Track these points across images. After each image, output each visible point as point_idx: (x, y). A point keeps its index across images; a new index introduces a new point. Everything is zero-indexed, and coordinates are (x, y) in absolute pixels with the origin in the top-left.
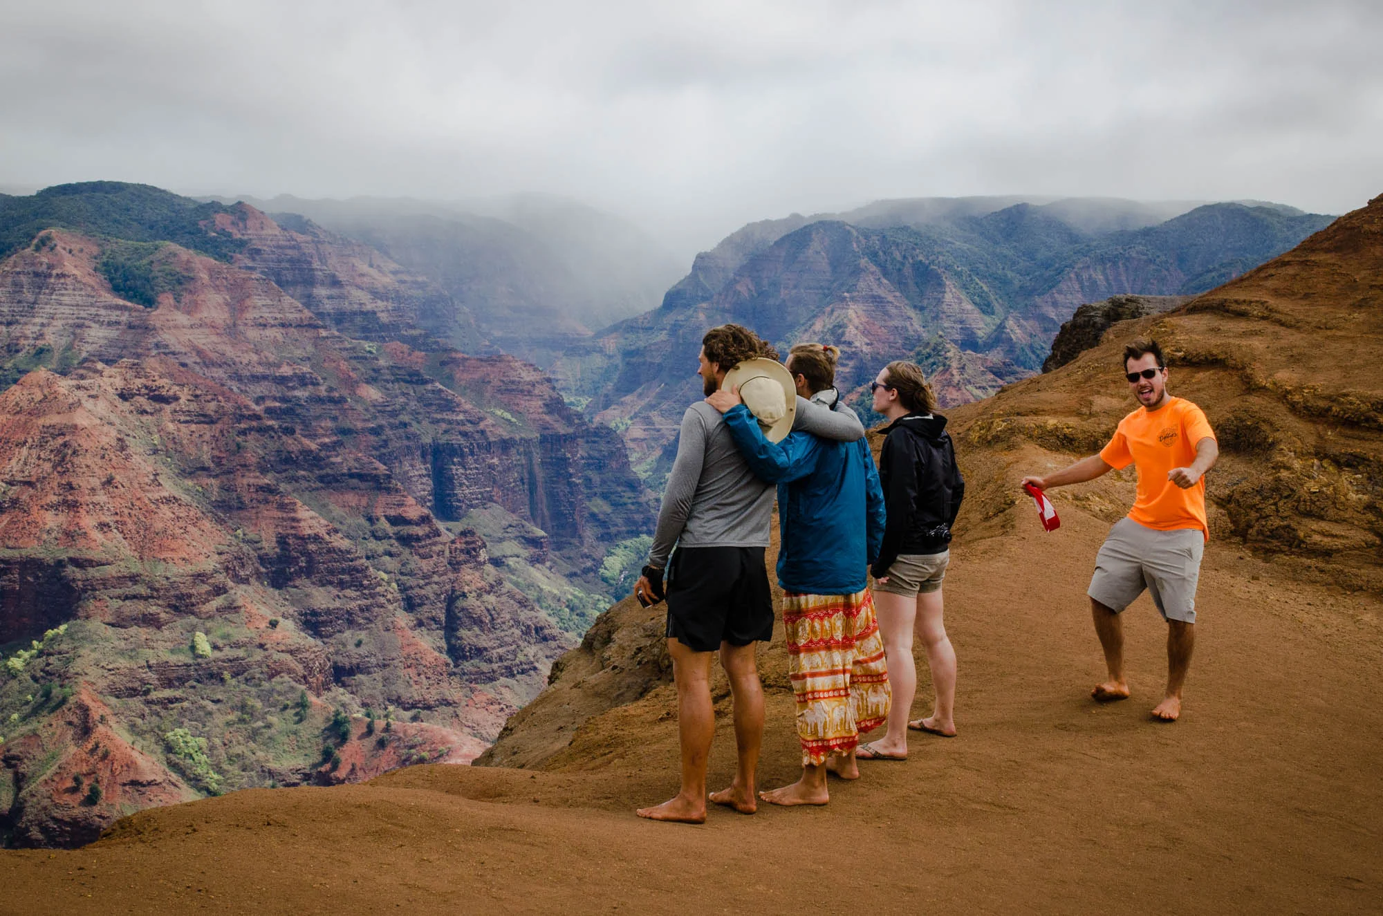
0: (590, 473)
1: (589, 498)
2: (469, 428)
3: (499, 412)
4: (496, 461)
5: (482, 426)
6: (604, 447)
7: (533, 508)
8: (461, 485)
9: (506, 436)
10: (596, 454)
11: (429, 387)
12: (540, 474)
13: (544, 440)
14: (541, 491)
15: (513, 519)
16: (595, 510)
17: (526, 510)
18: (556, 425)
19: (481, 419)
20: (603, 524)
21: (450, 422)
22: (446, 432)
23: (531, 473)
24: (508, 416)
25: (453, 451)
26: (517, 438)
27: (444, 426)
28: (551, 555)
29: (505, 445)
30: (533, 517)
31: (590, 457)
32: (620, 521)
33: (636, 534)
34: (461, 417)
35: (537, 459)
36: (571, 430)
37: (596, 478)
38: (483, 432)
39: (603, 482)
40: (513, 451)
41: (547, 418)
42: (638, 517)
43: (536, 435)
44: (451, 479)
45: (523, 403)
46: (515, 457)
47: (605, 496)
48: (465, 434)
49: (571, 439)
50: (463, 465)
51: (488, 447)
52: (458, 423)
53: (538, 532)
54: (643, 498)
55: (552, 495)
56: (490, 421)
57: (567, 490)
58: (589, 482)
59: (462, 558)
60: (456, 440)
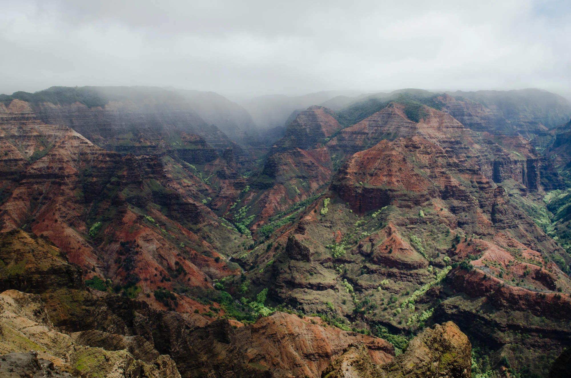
0: (542, 171)
1: (542, 178)
2: (505, 157)
3: (515, 152)
4: (513, 166)
5: (509, 156)
6: (547, 163)
7: (523, 181)
8: (502, 173)
9: (516, 159)
10: (544, 165)
11: (494, 145)
12: (526, 171)
13: (528, 161)
14: (526, 175)
15: (517, 183)
17: (521, 181)
18: (532, 156)
19: (509, 154)
20: (545, 185)
21: (499, 155)
22: (498, 158)
23: (523, 170)
24: (518, 154)
25: (500, 163)
26: (520, 160)
27: (498, 156)
28: (528, 194)
29: (516, 162)
30: (523, 183)
31: (543, 166)
32: (551, 185)
33: (555, 189)
34: (503, 154)
35: (525, 166)
36: (536, 158)
37: (544, 172)
38: (509, 158)
39: (546, 173)
40: (518, 163)
41: (529, 154)
42: (557, 184)
43: (525, 159)
44: (499, 171)
45: (522, 150)
46: (519, 165)
47: (547, 178)
48: (504, 159)
49: (536, 161)
50: (503, 167)
51: (510, 162)
52: (502, 155)
53: (524, 187)
54: (559, 179)
55: (529, 177)
56: (512, 155)
57: (534, 175)
58: (541, 173)
59: (498, 194)
60: (501, 160)
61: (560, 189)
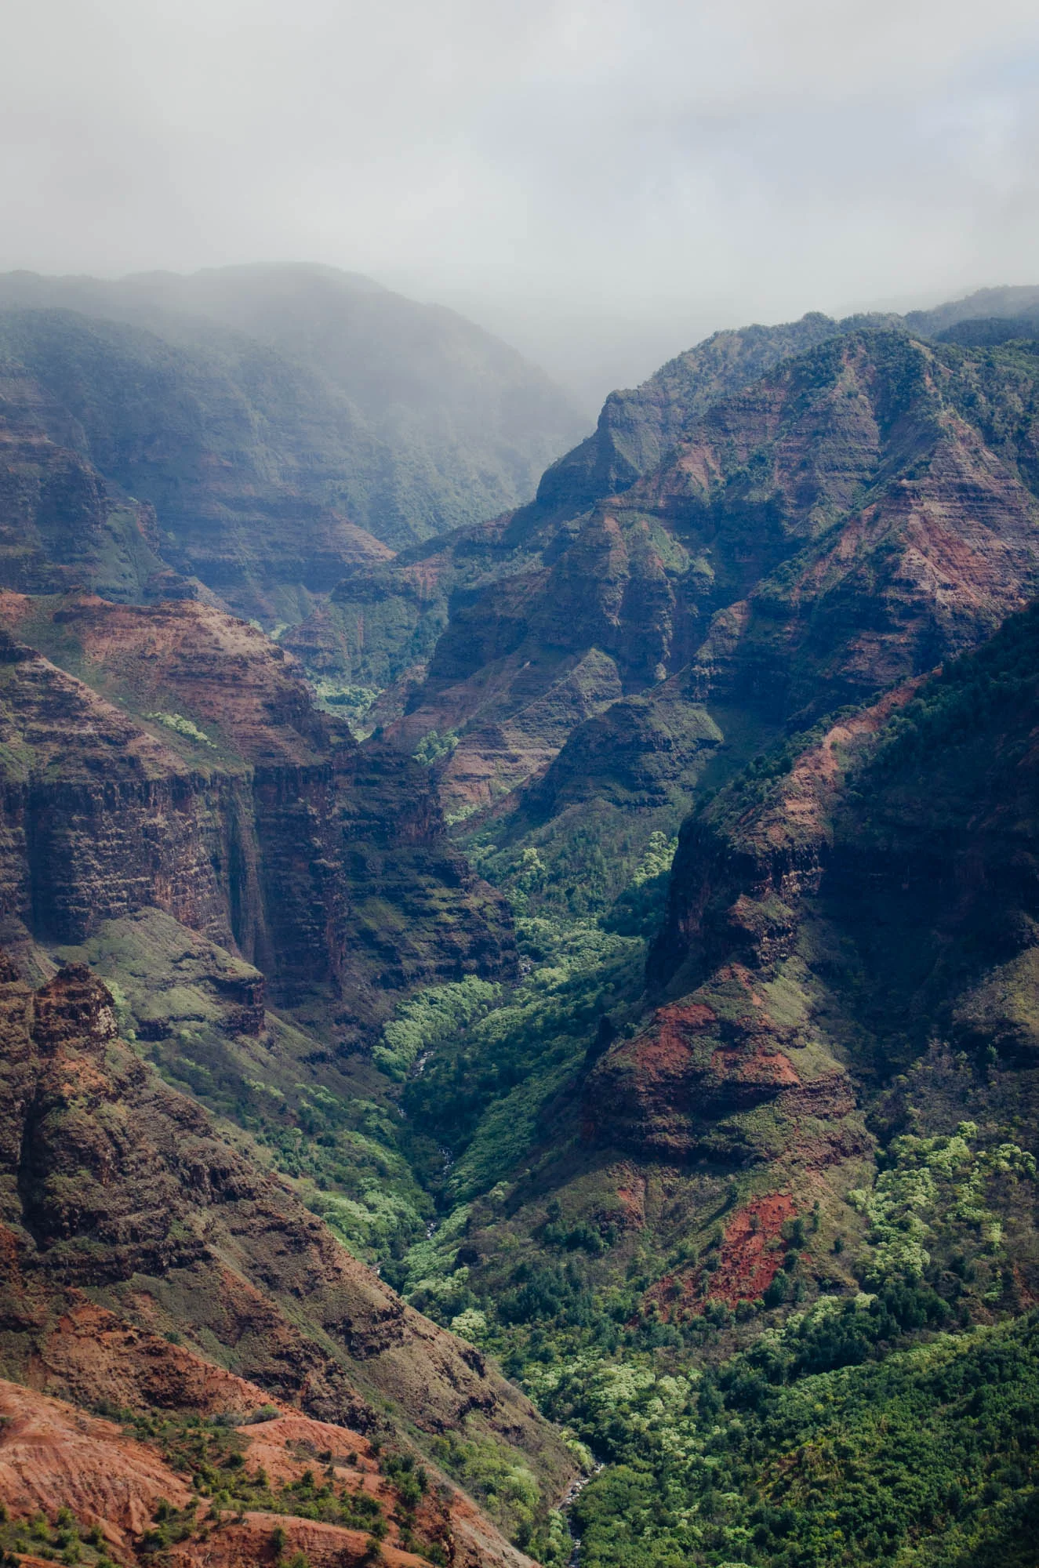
0: (362, 847)
1: (359, 897)
2: (105, 752)
3: (171, 720)
4: (160, 820)
5: (132, 748)
6: (392, 793)
7: (236, 923)
8: (87, 869)
9: (182, 769)
10: (373, 807)
11: (26, 667)
12: (253, 851)
13: (262, 779)
14: (253, 882)
15: (194, 940)
16: (372, 924)
17: (222, 923)
18: (288, 748)
19: (130, 734)
20: (388, 953)
21: (66, 740)
22: (57, 760)
23: (234, 846)
24: (191, 728)
25: (76, 800)
26: (207, 773)
27: (54, 748)
28: (270, 1017)
29: (180, 790)
30: (238, 937)
31: (364, 814)
32: (422, 947)
33: (455, 973)
34: (89, 729)
35: (247, 816)
36: (318, 759)
37: (375, 858)
38: (133, 762)
39: (390, 866)
40: (198, 800)
41: (270, 732)
42: (461, 939)
43: (245, 769)
44: (66, 857)
45: (222, 700)
46: (203, 813)
47: (392, 895)
48: (95, 765)
49: (319, 776)
50: (91, 829)
51: (144, 792)
52: (83, 741)
53: (244, 969)
54: (473, 902)
55: (277, 893)
56: (150, 738)
57: (308, 881)
58: (357, 866)
59: (61, 1024)
60: (80, 776)
61: (484, 973)
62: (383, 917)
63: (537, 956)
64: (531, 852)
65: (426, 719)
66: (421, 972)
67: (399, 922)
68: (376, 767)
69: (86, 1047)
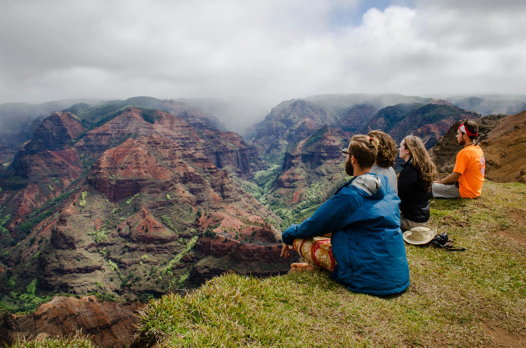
0: (250, 157)
1: (250, 162)
2: (224, 148)
3: (230, 144)
4: (230, 155)
5: (227, 147)
6: (253, 151)
7: (238, 165)
8: (223, 160)
9: (232, 149)
10: (251, 153)
11: (215, 139)
12: (240, 157)
13: (240, 150)
14: (240, 161)
15: (234, 167)
16: (252, 165)
17: (237, 165)
18: (243, 147)
19: (226, 146)
20: (254, 168)
21: (220, 147)
22: (219, 149)
23: (238, 157)
24: (232, 145)
25: (221, 153)
26: (234, 150)
27: (218, 147)
28: (243, 175)
29: (232, 151)
30: (238, 167)
31: (250, 153)
32: (257, 167)
33: (261, 170)
34: (222, 145)
35: (239, 154)
36: (246, 148)
37: (252, 158)
38: (227, 149)
39: (253, 159)
40: (234, 152)
41: (241, 145)
42: (261, 166)
43: (238, 149)
44: (220, 159)
45: (235, 142)
46: (234, 154)
47: (254, 162)
48: (223, 149)
49: (246, 149)
50: (223, 156)
51: (228, 152)
52: (221, 147)
53: (240, 170)
54: (262, 162)
55: (242, 162)
56: (228, 146)
57: (246, 161)
58: (250, 159)
59: (224, 176)
60: (221, 150)
61: (264, 170)
62: (253, 164)
63: (269, 168)
64: (268, 157)
65: (255, 143)
66: (257, 170)
67: (254, 164)
68: (251, 148)
69: (227, 178)
